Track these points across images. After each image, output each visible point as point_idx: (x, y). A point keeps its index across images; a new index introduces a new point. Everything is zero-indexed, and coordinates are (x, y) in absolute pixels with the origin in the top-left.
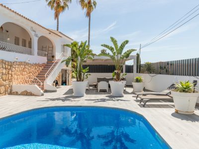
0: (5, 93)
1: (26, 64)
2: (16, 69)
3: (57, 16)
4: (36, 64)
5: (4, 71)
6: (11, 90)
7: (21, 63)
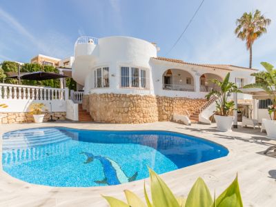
0: (167, 119)
1: (186, 99)
2: (176, 104)
3: (249, 45)
4: (198, 99)
5: (166, 104)
6: (172, 118)
7: (181, 99)
